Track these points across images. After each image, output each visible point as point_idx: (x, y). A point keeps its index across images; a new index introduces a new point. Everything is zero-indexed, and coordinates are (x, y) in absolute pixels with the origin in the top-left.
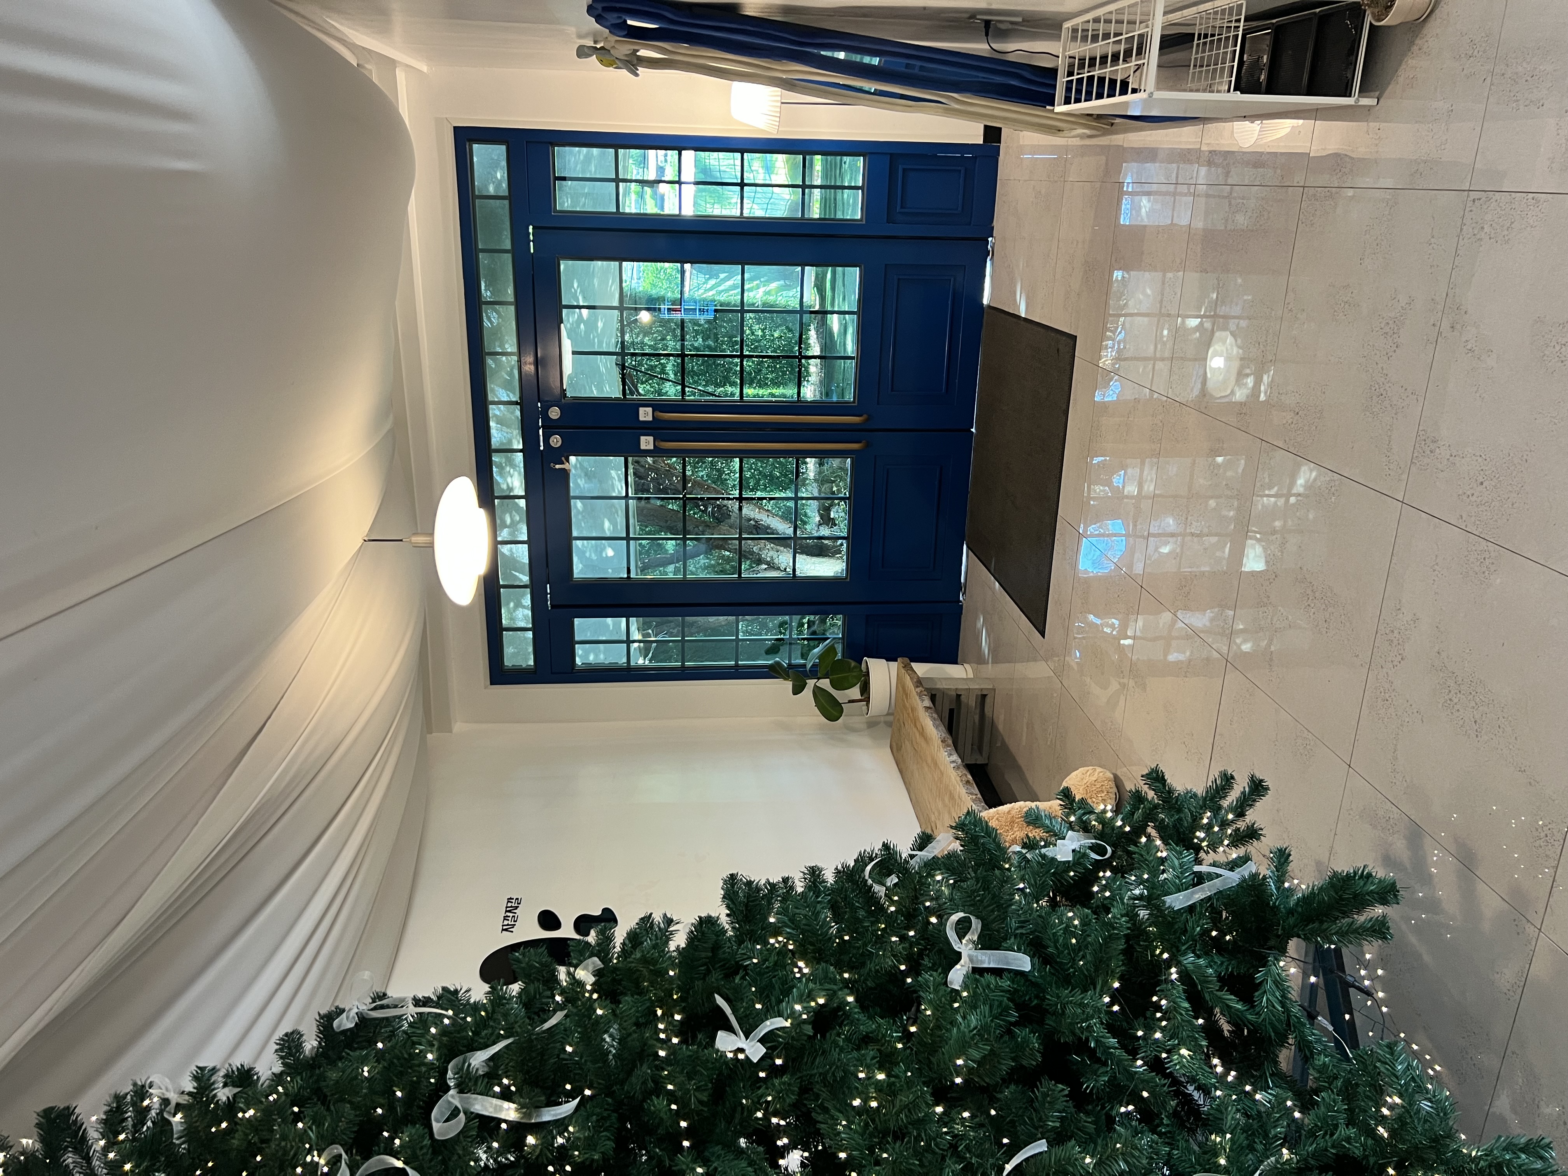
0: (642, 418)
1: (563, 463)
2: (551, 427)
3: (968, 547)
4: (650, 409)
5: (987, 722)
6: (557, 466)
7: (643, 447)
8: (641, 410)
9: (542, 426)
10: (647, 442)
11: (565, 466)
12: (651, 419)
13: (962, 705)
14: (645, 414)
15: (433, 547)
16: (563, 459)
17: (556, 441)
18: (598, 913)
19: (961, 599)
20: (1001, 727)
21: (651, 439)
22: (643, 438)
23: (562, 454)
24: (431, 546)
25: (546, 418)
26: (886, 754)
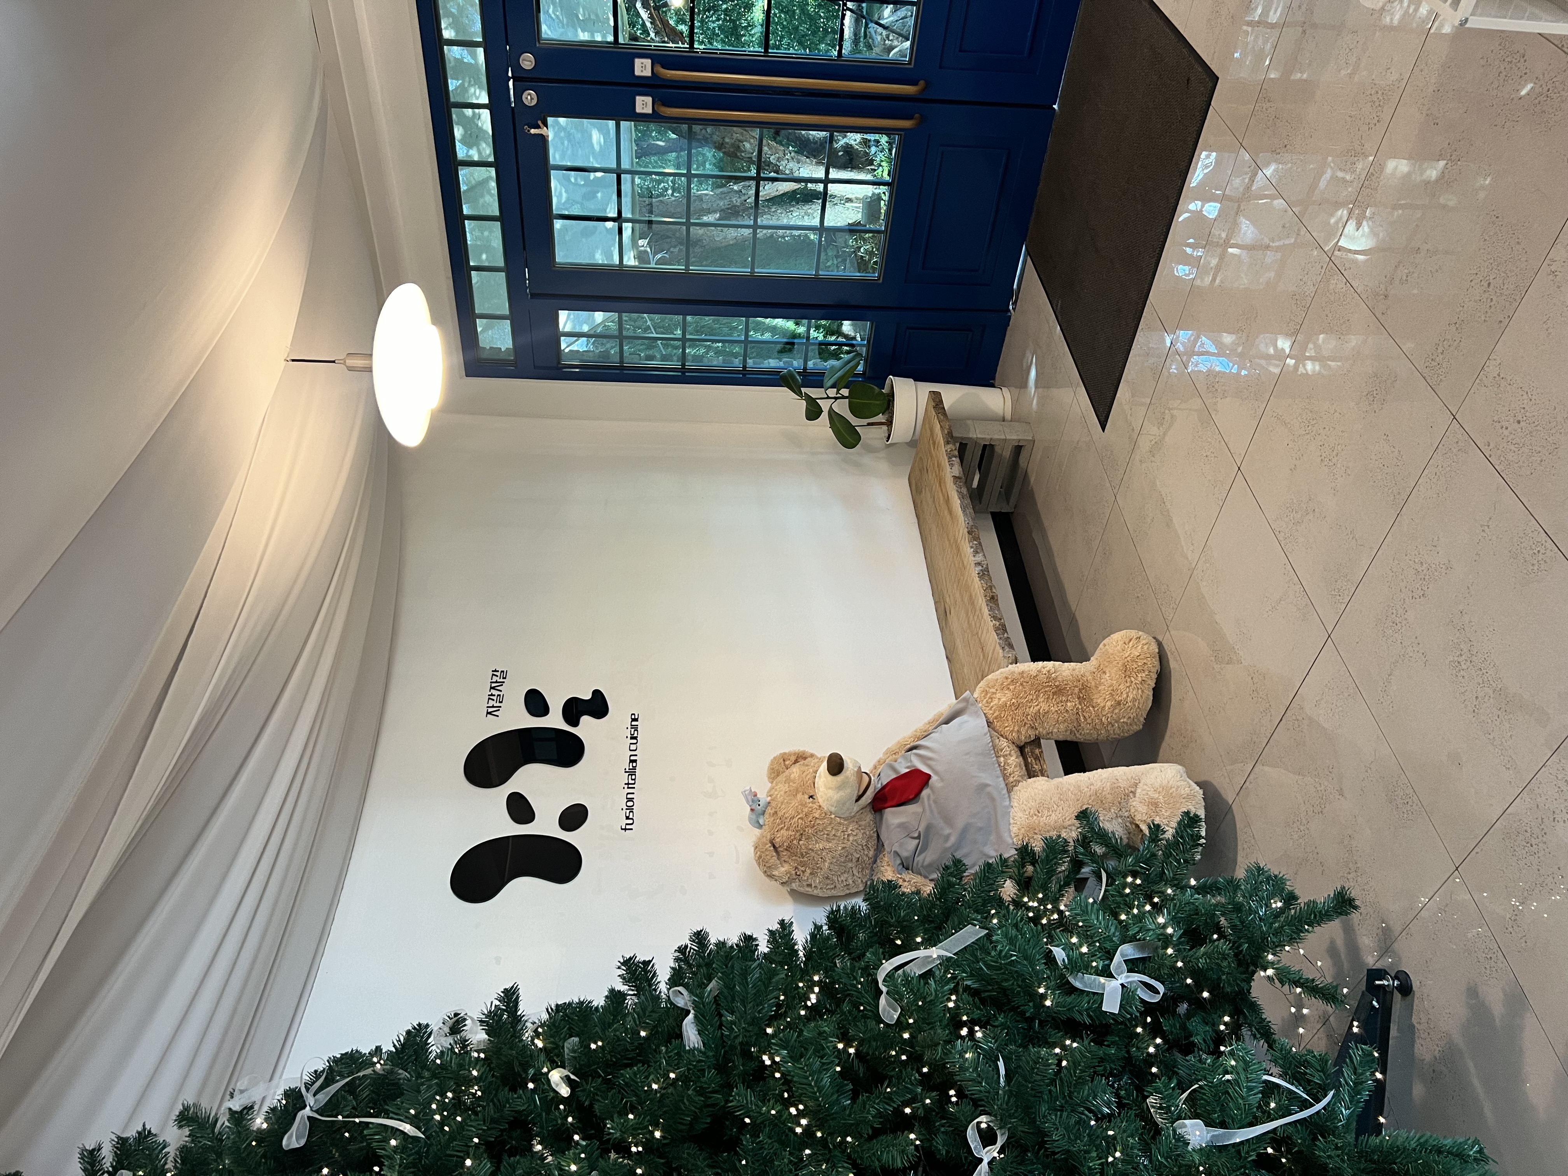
0: (638, 72)
1: (538, 127)
2: (524, 80)
3: (1028, 252)
4: (649, 61)
5: (1020, 471)
6: (533, 131)
7: (639, 110)
8: (638, 62)
9: (513, 77)
10: (644, 104)
11: (543, 131)
12: (649, 74)
13: (995, 457)
14: (643, 68)
15: (371, 371)
16: (540, 123)
17: (530, 98)
18: (587, 696)
19: (1011, 307)
20: (1032, 480)
21: (649, 100)
22: (639, 99)
23: (539, 117)
24: (369, 370)
25: (517, 68)
26: (904, 484)
